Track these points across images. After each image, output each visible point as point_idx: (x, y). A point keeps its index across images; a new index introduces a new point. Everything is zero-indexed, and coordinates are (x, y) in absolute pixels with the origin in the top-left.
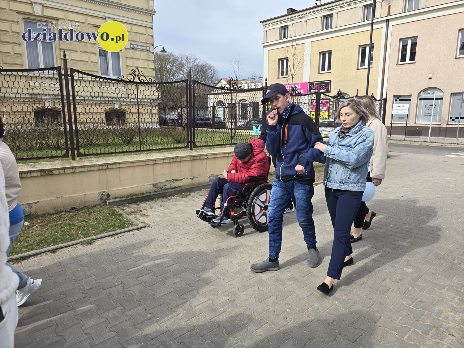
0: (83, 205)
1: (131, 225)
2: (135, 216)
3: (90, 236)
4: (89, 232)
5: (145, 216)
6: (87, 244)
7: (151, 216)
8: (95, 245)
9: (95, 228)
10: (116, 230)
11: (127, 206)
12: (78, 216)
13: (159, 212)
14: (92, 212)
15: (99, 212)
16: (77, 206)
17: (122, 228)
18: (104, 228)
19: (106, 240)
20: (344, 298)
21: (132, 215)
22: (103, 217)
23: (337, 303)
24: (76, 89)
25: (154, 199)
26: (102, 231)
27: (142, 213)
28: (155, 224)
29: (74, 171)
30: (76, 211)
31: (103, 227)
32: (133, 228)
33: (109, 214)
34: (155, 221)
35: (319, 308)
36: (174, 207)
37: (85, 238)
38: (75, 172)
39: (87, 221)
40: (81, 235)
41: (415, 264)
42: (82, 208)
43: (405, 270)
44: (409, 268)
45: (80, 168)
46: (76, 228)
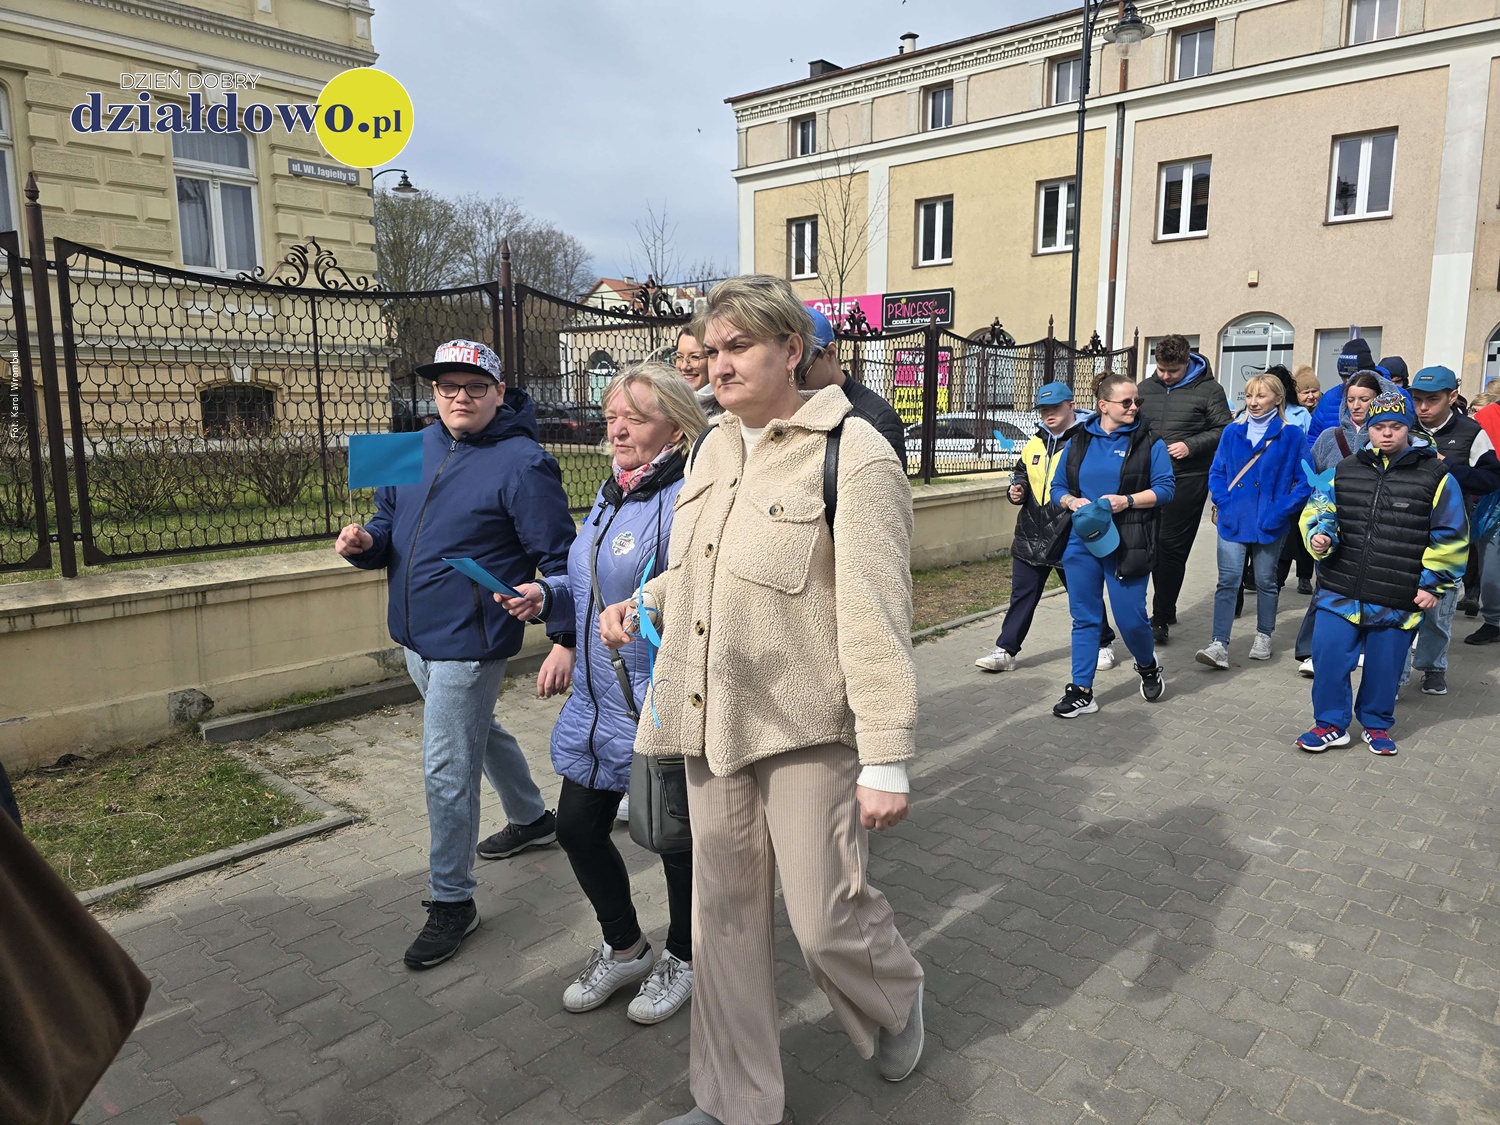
0: (110, 743)
1: (293, 819)
2: (309, 779)
3: (132, 874)
4: (130, 856)
5: (349, 776)
6: (120, 908)
7: (372, 778)
8: (151, 910)
9: (152, 836)
10: (235, 843)
11: (277, 740)
12: (86, 790)
13: (399, 758)
14: (142, 771)
15: (170, 769)
16: (84, 748)
17: (259, 834)
18: (188, 834)
19: (195, 888)
21: (295, 775)
22: (186, 788)
24: (79, 311)
25: (380, 708)
26: (175, 850)
27: (335, 764)
28: (388, 807)
29: (72, 619)
30: (78, 768)
31: (186, 833)
32: (301, 829)
33: (211, 775)
34: (386, 798)
37: (109, 882)
38: (75, 622)
39: (121, 811)
40: (94, 871)
41: (1320, 923)
42: (105, 757)
43: (1292, 950)
44: (1305, 942)
45: (94, 606)
46: (74, 840)
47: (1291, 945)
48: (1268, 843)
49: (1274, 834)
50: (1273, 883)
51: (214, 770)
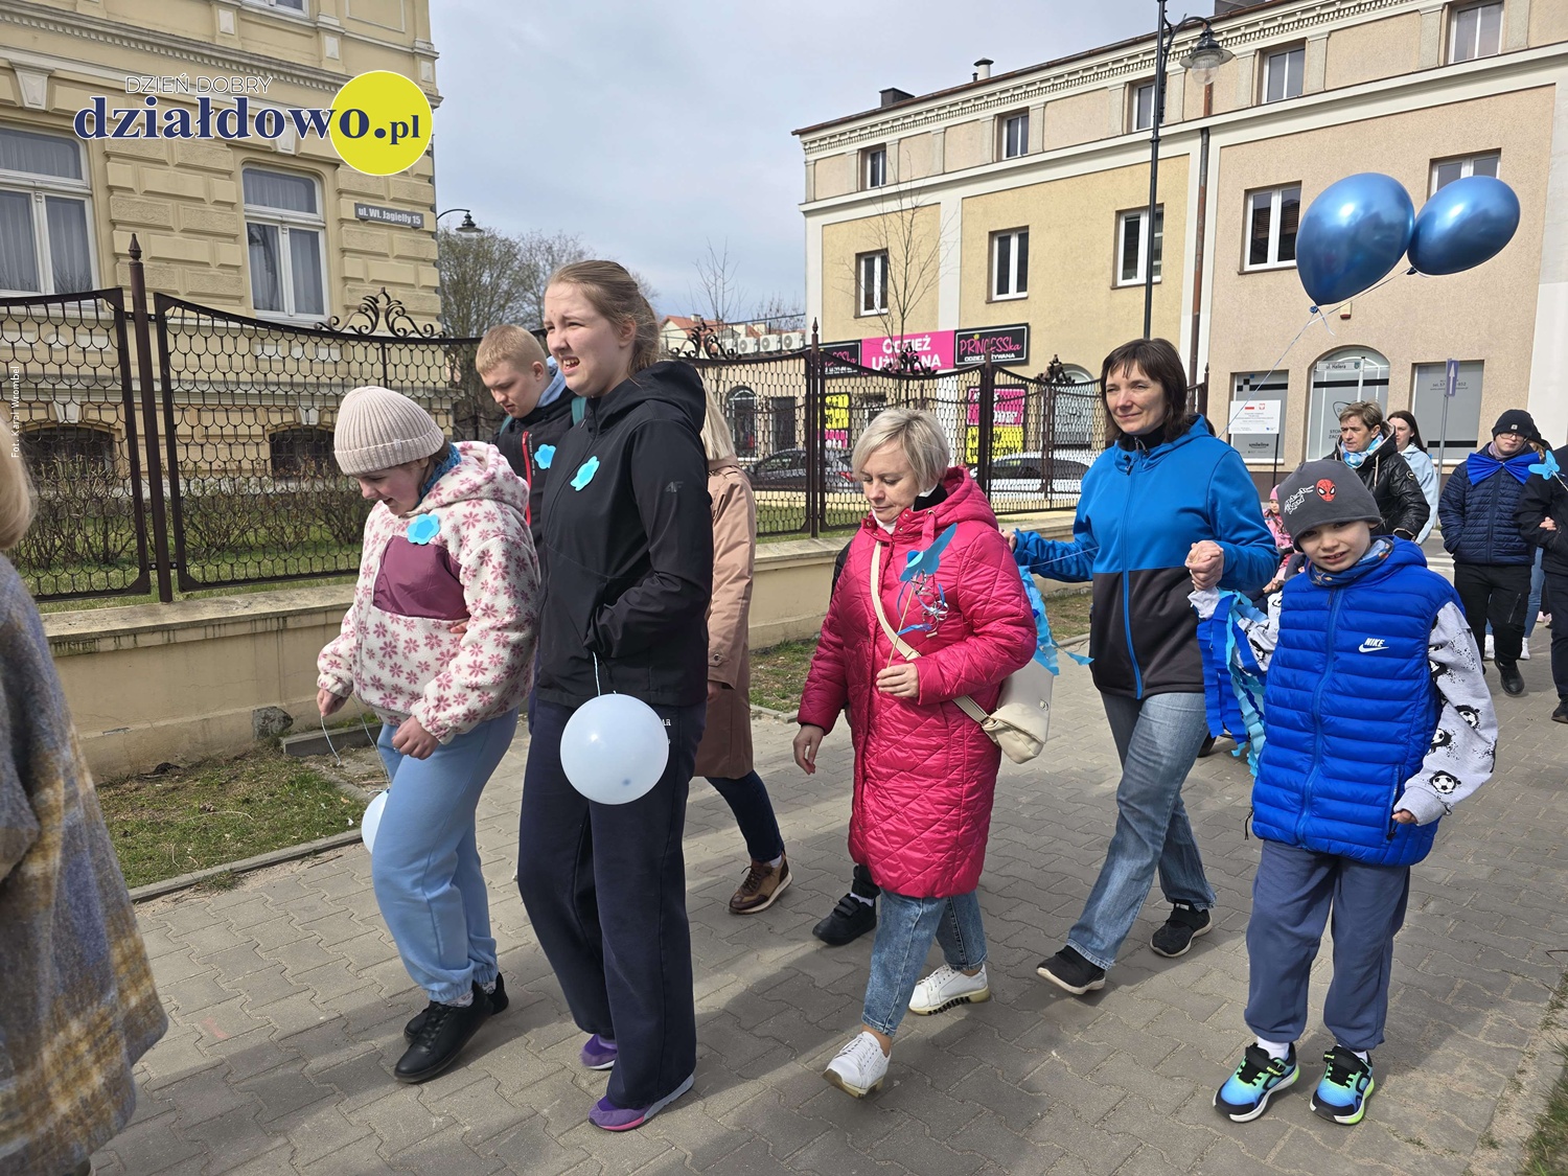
0: (201, 754)
3: (227, 861)
4: (225, 846)
6: (218, 887)
8: (245, 890)
9: (244, 832)
10: (316, 838)
11: (350, 756)
12: (182, 793)
14: (230, 779)
15: (254, 777)
16: (179, 758)
17: (336, 832)
18: (274, 831)
19: (282, 874)
20: (1078, 1036)
21: (368, 784)
22: (271, 794)
23: (1054, 1053)
24: (176, 360)
26: (263, 843)
29: (169, 640)
30: (173, 776)
31: (272, 829)
33: (292, 783)
35: (999, 1072)
37: (208, 867)
38: (172, 642)
39: (214, 811)
40: (194, 858)
42: (198, 766)
45: (188, 628)
46: (177, 833)
51: (294, 779)
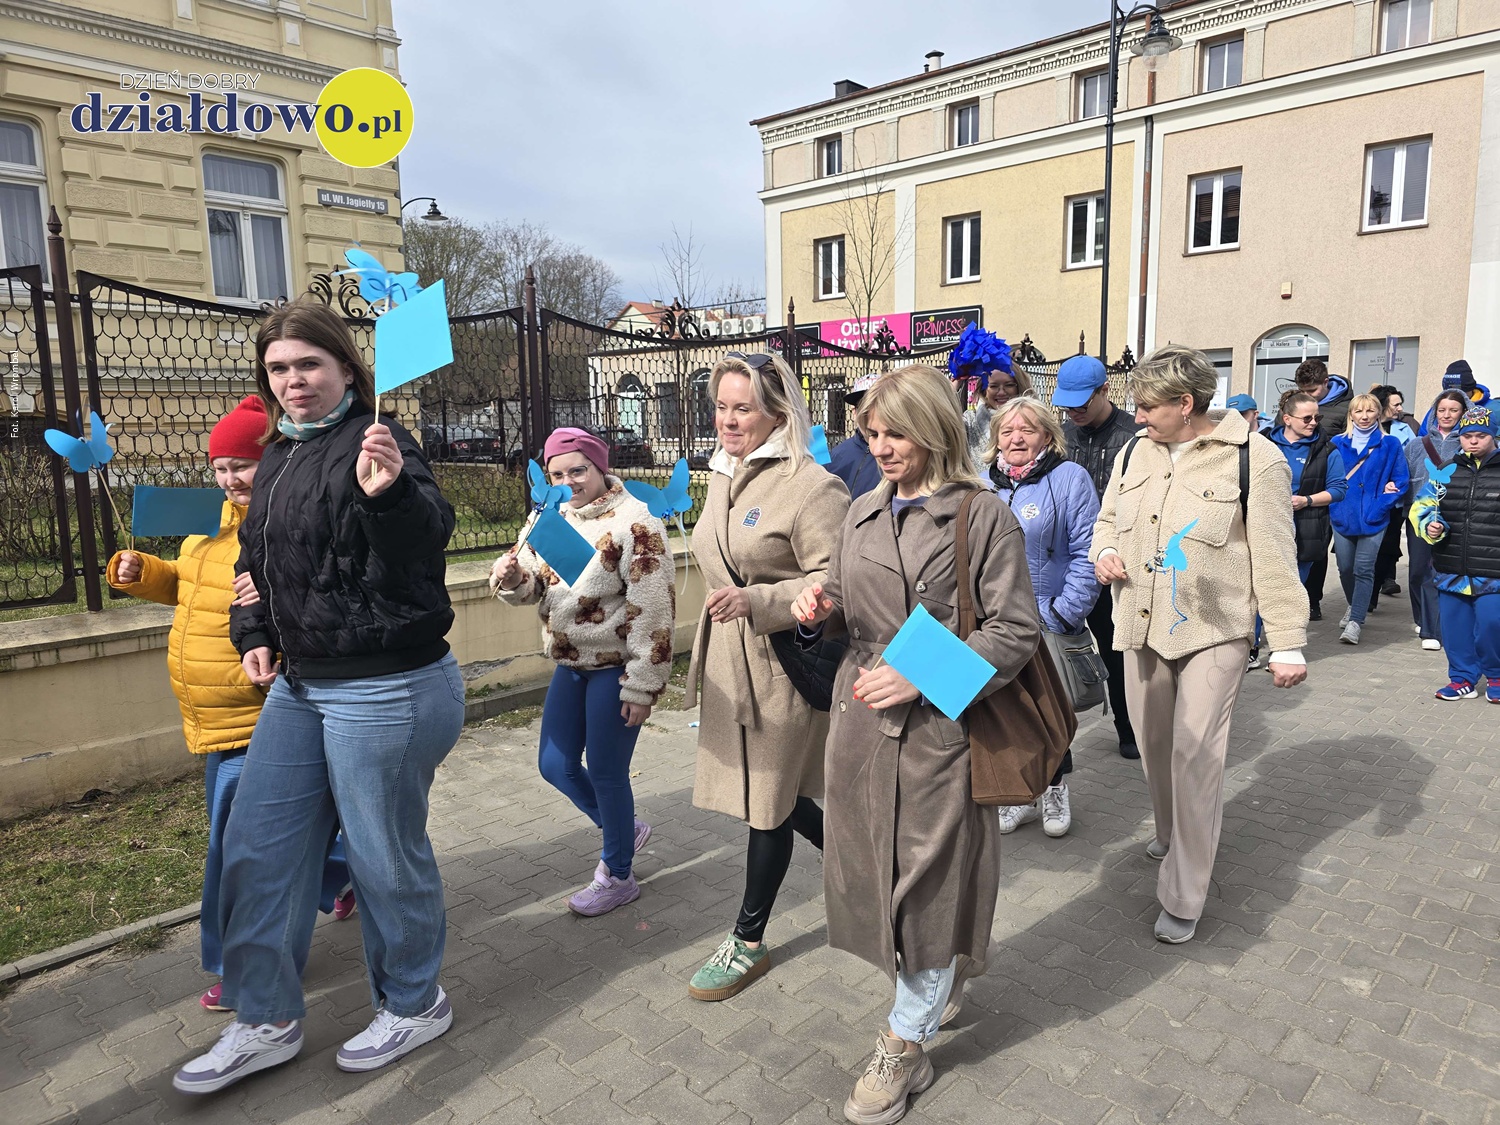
0: (136, 778)
3: (155, 912)
4: (154, 893)
6: (142, 948)
8: (173, 949)
9: (176, 873)
12: (111, 825)
14: (168, 806)
15: (195, 803)
16: (110, 783)
24: (103, 344)
29: (97, 654)
30: (104, 803)
36: (484, 767)
37: (132, 921)
38: (101, 655)
39: (146, 847)
40: (117, 910)
41: (1375, 958)
42: (132, 791)
43: (1346, 987)
44: (1360, 977)
45: (119, 640)
46: (98, 878)
47: (1345, 981)
48: (1318, 872)
49: (1323, 863)
50: (1324, 915)
